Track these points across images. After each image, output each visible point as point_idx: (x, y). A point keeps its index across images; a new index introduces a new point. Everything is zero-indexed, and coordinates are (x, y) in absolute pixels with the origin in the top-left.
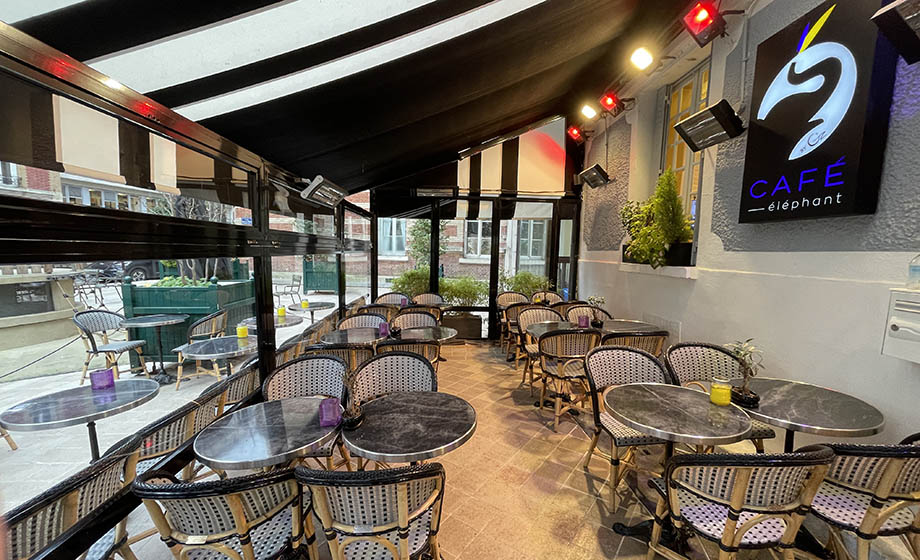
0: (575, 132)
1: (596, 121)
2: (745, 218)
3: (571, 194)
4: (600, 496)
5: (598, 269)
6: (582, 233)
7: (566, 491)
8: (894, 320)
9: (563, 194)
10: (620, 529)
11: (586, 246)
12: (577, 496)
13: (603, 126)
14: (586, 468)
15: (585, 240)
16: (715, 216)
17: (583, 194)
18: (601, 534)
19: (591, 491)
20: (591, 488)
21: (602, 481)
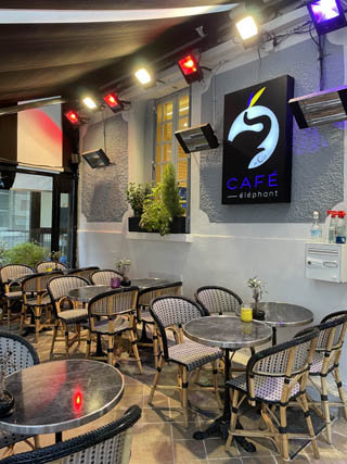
0: (73, 116)
1: (95, 111)
2: (225, 201)
3: (69, 170)
4: (172, 420)
5: (100, 239)
6: (80, 207)
7: (147, 427)
8: (309, 259)
9: (62, 170)
10: (198, 436)
11: (84, 218)
12: (157, 427)
13: (99, 117)
14: (151, 405)
15: (83, 212)
16: (201, 199)
17: (80, 171)
18: (189, 446)
19: (165, 420)
20: (163, 418)
21: (167, 409)
